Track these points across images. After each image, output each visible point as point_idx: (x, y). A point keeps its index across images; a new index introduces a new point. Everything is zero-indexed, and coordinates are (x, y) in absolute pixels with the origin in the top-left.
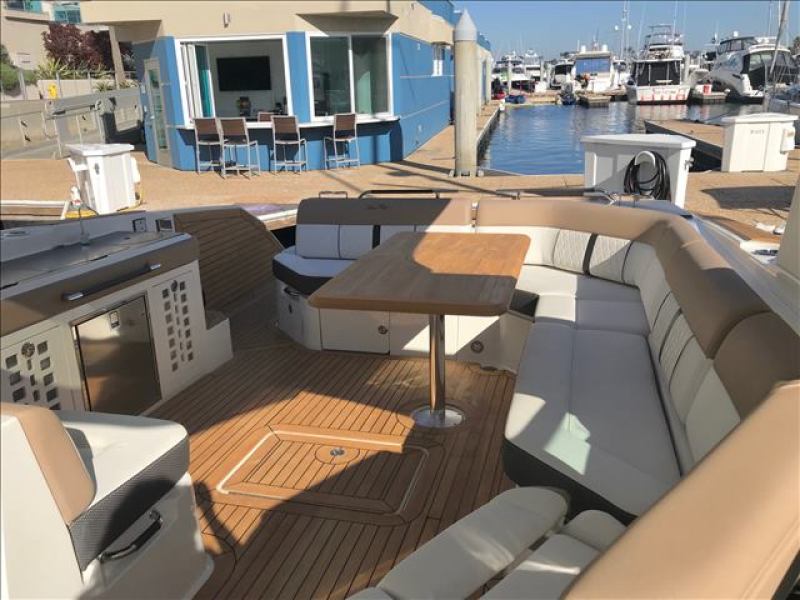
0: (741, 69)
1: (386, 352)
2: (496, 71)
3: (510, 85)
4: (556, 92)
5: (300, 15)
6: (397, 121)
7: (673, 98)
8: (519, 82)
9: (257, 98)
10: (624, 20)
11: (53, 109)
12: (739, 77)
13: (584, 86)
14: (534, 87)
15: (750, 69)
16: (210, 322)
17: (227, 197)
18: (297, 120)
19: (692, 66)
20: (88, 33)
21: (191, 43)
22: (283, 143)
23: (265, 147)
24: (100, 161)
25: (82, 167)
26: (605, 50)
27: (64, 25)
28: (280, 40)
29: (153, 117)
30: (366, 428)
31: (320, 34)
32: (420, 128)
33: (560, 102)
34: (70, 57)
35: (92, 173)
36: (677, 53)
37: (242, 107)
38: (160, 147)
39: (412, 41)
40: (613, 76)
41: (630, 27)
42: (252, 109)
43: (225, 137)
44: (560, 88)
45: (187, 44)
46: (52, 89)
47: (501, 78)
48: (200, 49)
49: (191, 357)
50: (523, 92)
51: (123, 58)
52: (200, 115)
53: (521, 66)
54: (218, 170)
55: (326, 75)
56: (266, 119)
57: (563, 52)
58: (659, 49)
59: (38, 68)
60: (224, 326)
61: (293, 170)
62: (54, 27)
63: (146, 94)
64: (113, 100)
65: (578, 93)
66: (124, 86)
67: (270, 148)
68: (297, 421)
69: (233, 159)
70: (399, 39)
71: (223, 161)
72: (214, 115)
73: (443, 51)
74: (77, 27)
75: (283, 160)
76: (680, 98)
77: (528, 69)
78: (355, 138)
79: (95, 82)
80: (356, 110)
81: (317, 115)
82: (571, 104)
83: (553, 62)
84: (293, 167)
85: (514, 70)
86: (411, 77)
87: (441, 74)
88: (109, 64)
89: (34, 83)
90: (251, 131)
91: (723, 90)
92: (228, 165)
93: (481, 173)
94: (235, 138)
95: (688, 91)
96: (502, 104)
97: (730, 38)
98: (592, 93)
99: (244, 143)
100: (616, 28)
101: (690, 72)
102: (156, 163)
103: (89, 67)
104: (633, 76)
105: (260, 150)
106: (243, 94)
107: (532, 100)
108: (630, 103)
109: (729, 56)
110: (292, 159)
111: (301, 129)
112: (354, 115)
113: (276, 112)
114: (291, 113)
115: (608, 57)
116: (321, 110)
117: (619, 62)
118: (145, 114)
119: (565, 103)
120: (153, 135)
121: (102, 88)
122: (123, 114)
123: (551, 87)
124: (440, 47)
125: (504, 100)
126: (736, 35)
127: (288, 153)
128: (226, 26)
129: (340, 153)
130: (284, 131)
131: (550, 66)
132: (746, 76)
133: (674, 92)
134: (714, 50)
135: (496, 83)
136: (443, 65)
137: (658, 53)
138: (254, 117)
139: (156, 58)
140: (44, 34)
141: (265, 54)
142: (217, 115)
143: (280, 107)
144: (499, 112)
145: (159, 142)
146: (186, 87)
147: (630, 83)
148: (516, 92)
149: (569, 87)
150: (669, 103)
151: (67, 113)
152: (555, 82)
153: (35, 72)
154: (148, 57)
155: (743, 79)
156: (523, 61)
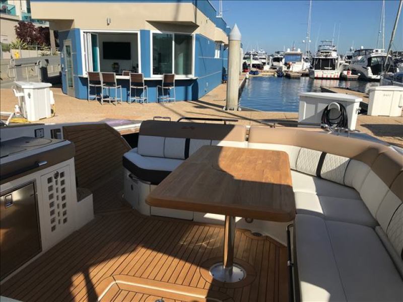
0: (367, 65)
1: (191, 219)
2: (245, 58)
3: (251, 66)
4: (274, 70)
5: (147, 21)
6: (196, 80)
7: (333, 77)
8: (256, 64)
9: (123, 63)
10: (308, 37)
11: (14, 63)
12: (365, 68)
13: (289, 68)
14: (263, 67)
15: (372, 65)
16: (80, 197)
17: (103, 115)
18: (143, 76)
19: (342, 62)
20: (39, 27)
21: (89, 32)
22: (135, 87)
23: (125, 89)
24: (32, 92)
25: (21, 94)
26: (299, 51)
27: (26, 23)
28: (136, 34)
29: (66, 70)
30: (180, 281)
31: (158, 32)
32: (207, 83)
33: (276, 75)
34: (29, 39)
35: (27, 98)
36: (334, 55)
37: (114, 68)
38: (69, 86)
39: (206, 39)
40: (303, 64)
41: (310, 41)
42: (120, 69)
43: (104, 83)
44: (276, 68)
45: (87, 32)
46: (16, 54)
47: (247, 62)
48: (94, 36)
49: (65, 221)
50: (257, 70)
51: (56, 41)
52: (91, 70)
53: (257, 57)
54: (99, 100)
55: (160, 54)
56: (127, 74)
57: (277, 51)
58: (326, 52)
59: (11, 43)
60: (90, 199)
61: (140, 102)
62: (22, 24)
63: (64, 58)
64: (47, 61)
65: (285, 71)
66: (54, 54)
67: (128, 90)
68: (132, 273)
69: (108, 94)
70: (199, 37)
71: (102, 95)
72: (99, 71)
73: (220, 46)
74: (33, 24)
75: (134, 96)
76: (336, 77)
77: (260, 58)
78: (174, 87)
79: (40, 52)
80: (175, 73)
81: (154, 74)
82: (281, 76)
83: (272, 56)
84: (140, 101)
85: (253, 59)
86: (204, 57)
87: (219, 57)
88: (48, 44)
89: (9, 50)
90: (118, 80)
91: (357, 74)
92: (105, 97)
93: (240, 109)
94: (110, 83)
95: (340, 73)
96: (248, 75)
97: (359, 49)
98: (292, 71)
99: (113, 86)
100: (304, 41)
101: (340, 64)
102: (67, 94)
103: (38, 44)
104: (312, 65)
105: (123, 91)
106: (116, 61)
107: (262, 73)
108: (310, 78)
109: (360, 58)
110: (140, 96)
111: (145, 81)
112: (173, 75)
113: (132, 71)
114: (140, 72)
115: (301, 55)
116: (156, 72)
117: (305, 57)
118: (62, 68)
119: (278, 76)
120: (66, 80)
121: (43, 55)
122: (52, 68)
123: (271, 68)
124: (219, 44)
125: (248, 73)
126: (362, 48)
127: (137, 93)
128: (108, 24)
129: (165, 94)
130: (136, 81)
131: (271, 57)
132: (369, 68)
133: (333, 74)
134: (351, 55)
135: (245, 64)
136: (220, 52)
137: (325, 54)
138: (120, 73)
139: (70, 40)
140: (16, 26)
141: (129, 41)
142: (101, 71)
143: (135, 69)
144: (246, 78)
145: (69, 84)
146: (85, 55)
147: (311, 68)
148: (254, 69)
149: (281, 68)
150: (330, 79)
151: (22, 66)
152: (272, 65)
153: (10, 45)
154: (66, 39)
155: (367, 69)
156: (258, 55)
